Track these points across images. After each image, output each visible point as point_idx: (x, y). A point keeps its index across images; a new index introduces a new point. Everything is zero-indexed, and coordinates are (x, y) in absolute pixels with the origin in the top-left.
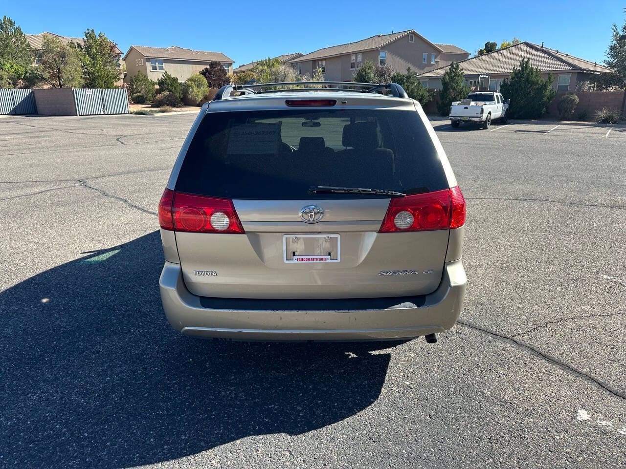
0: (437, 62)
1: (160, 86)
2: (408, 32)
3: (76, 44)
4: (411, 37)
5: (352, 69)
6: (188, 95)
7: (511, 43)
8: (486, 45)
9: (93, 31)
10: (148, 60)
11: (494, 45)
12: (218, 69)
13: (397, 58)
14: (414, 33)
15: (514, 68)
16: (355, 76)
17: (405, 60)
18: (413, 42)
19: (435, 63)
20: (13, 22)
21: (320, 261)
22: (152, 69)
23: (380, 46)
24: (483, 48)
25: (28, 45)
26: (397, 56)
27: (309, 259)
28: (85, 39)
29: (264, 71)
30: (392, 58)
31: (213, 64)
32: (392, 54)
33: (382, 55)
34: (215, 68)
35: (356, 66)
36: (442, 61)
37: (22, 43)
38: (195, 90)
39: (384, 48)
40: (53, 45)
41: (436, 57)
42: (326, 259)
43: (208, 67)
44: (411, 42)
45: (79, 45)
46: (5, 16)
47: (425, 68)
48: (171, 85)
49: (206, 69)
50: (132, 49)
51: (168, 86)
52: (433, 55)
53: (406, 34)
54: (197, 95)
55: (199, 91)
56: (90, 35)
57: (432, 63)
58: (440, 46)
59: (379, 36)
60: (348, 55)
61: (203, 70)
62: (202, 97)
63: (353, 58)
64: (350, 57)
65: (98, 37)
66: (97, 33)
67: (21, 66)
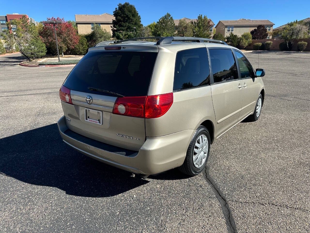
1: (227, 40)
3: (194, 22)
6: (240, 44)
9: (201, 15)
10: (226, 27)
12: (262, 29)
20: (170, 15)
22: (228, 31)
25: (174, 24)
28: (198, 19)
29: (286, 28)
31: (259, 27)
34: (260, 28)
37: (172, 24)
38: (244, 41)
40: (183, 23)
43: (256, 28)
45: (195, 22)
46: (168, 13)
48: (233, 39)
49: (255, 30)
50: (220, 22)
51: (231, 39)
54: (245, 44)
55: (246, 42)
56: (200, 18)
61: (253, 30)
62: (247, 45)
65: (203, 18)
66: (203, 16)
67: (170, 33)
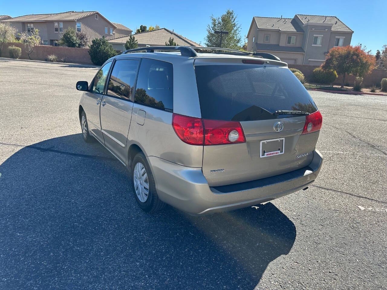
0: (114, 34)
2: (94, 12)
4: (97, 16)
5: (56, 32)
7: (155, 28)
8: (141, 27)
11: (145, 28)
13: (88, 28)
14: (98, 13)
15: (166, 43)
16: (62, 37)
17: (94, 30)
18: (98, 19)
19: (112, 34)
21: (276, 154)
23: (76, 19)
24: (139, 28)
26: (88, 27)
27: (271, 154)
30: (85, 28)
32: (85, 25)
33: (78, 25)
35: (59, 30)
36: (117, 34)
39: (79, 20)
41: (113, 31)
42: (278, 153)
44: (96, 19)
47: (107, 36)
52: (111, 30)
53: (93, 13)
57: (111, 34)
58: (114, 24)
59: (73, 12)
60: (52, 22)
63: (56, 24)
64: (54, 24)
